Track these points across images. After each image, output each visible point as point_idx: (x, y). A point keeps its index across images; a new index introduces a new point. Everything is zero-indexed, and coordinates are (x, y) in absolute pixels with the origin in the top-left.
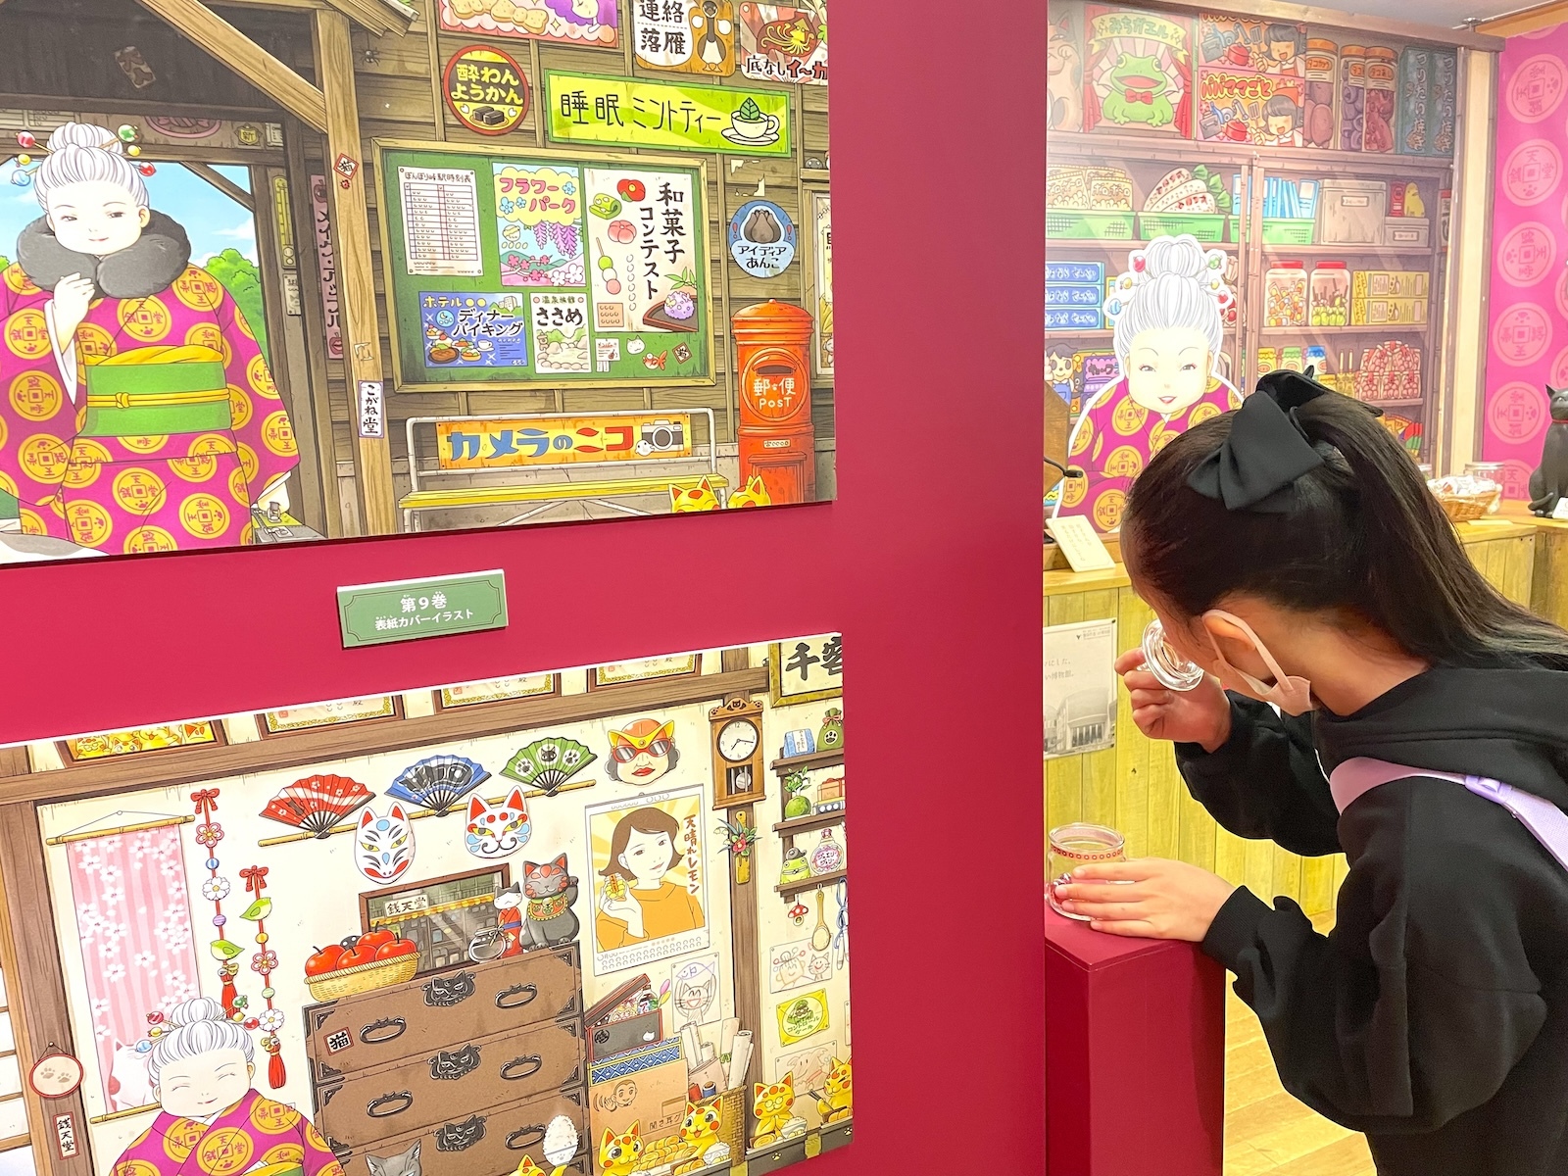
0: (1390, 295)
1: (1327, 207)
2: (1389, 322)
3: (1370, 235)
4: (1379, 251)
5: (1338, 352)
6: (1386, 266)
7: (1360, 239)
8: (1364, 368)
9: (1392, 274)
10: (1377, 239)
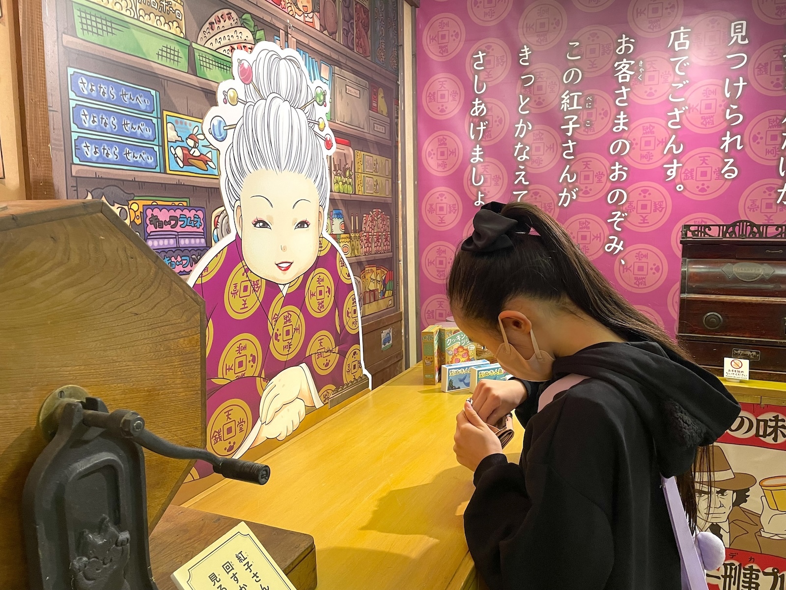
0: (374, 173)
1: (338, 91)
2: (374, 194)
3: (362, 123)
4: (368, 136)
5: (350, 215)
6: (372, 150)
7: (357, 124)
8: (364, 230)
9: (375, 157)
10: (366, 127)
